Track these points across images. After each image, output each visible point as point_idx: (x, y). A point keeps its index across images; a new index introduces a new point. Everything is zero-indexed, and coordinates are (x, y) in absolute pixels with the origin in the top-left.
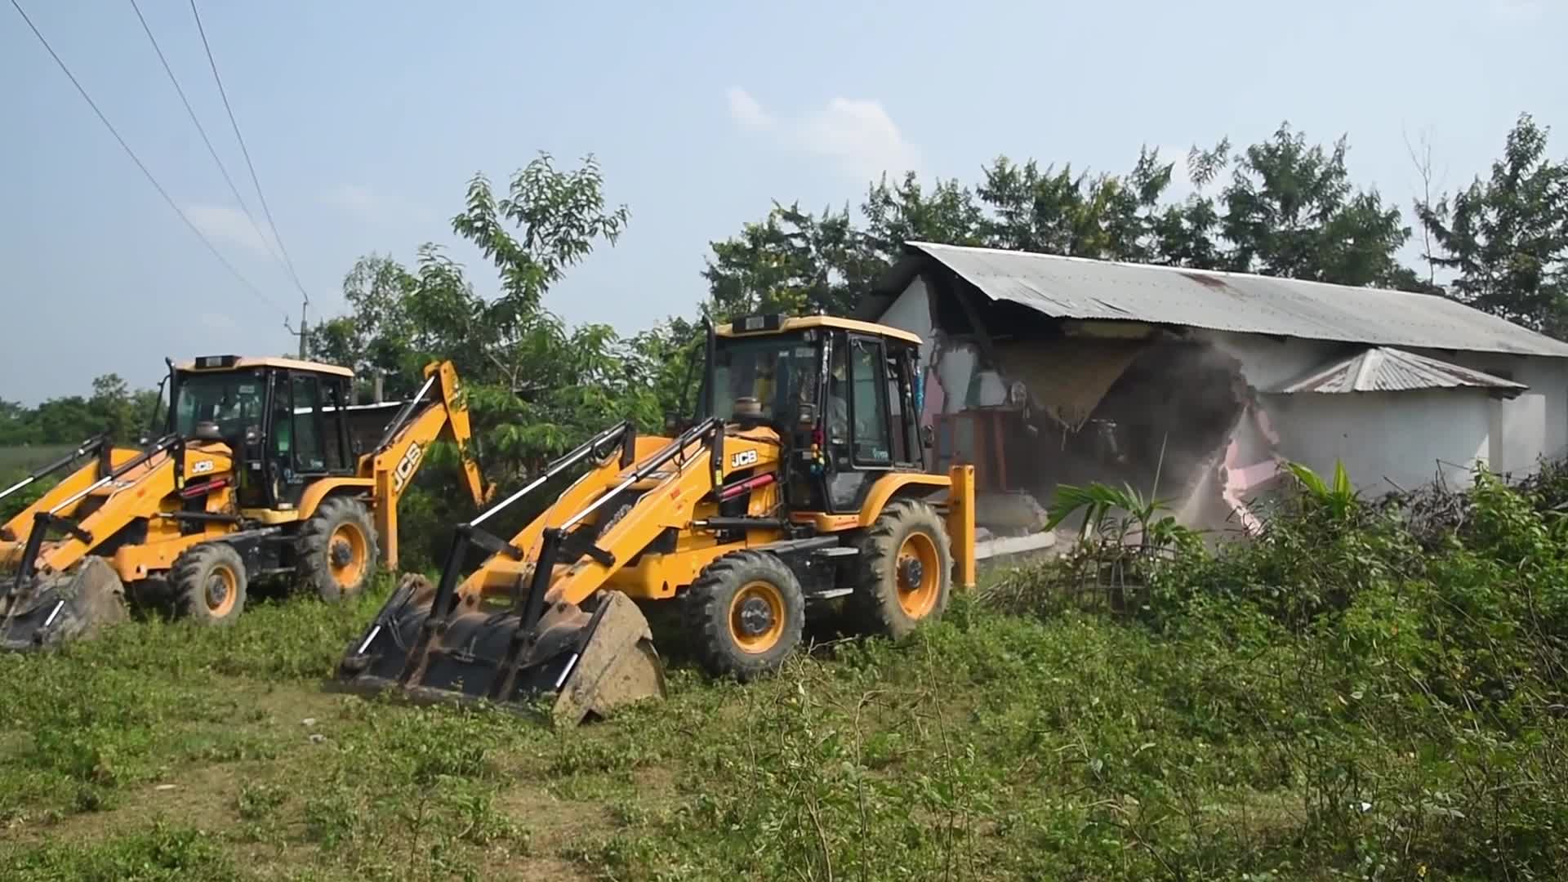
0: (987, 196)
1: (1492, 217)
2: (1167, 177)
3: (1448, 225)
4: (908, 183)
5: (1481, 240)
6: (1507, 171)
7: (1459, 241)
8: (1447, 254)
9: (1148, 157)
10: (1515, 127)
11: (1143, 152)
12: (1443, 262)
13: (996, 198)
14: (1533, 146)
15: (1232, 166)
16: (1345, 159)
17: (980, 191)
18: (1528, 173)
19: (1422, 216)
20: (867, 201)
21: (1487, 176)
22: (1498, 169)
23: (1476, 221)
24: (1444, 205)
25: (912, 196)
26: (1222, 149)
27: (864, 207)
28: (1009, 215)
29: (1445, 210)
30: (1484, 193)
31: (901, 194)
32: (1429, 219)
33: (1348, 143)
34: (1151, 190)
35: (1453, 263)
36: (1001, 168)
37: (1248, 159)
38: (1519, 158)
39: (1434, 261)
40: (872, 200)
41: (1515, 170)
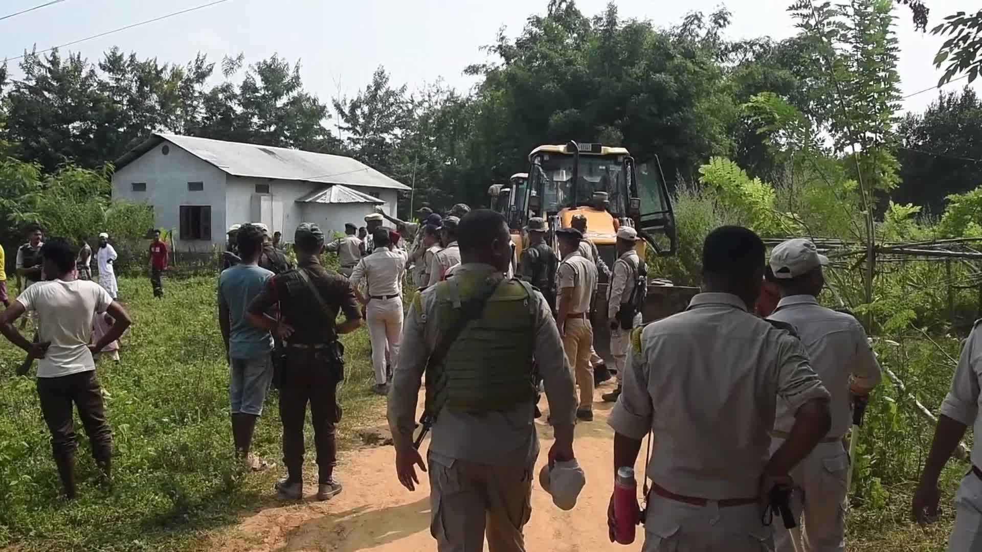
0: (103, 68)
1: (366, 109)
2: (211, 70)
3: (347, 110)
4: (53, 55)
5: (361, 120)
6: (373, 89)
7: (351, 118)
8: (346, 125)
9: (201, 58)
10: (376, 70)
11: (198, 55)
12: (344, 129)
13: (110, 71)
14: (384, 80)
15: (245, 68)
16: (300, 71)
17: (100, 64)
18: (381, 93)
19: (335, 106)
20: (23, 61)
21: (364, 90)
22: (369, 87)
23: (358, 112)
24: (345, 101)
25: (55, 62)
26: (240, 58)
27: (20, 64)
28: (117, 80)
29: (345, 104)
30: (363, 98)
31: (49, 61)
32: (338, 106)
33: (301, 63)
34: (201, 76)
35: (348, 129)
36: (114, 54)
37: (256, 68)
38: (378, 86)
39: (340, 128)
40: (26, 61)
41: (376, 90)
